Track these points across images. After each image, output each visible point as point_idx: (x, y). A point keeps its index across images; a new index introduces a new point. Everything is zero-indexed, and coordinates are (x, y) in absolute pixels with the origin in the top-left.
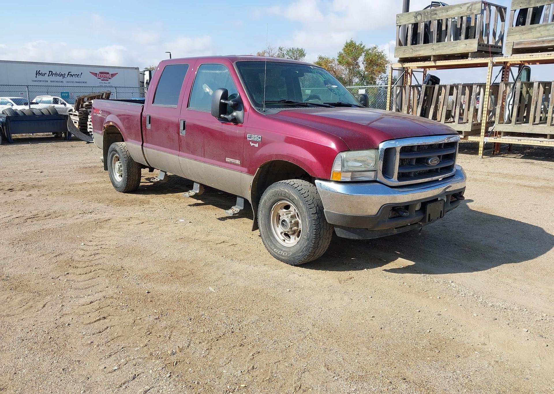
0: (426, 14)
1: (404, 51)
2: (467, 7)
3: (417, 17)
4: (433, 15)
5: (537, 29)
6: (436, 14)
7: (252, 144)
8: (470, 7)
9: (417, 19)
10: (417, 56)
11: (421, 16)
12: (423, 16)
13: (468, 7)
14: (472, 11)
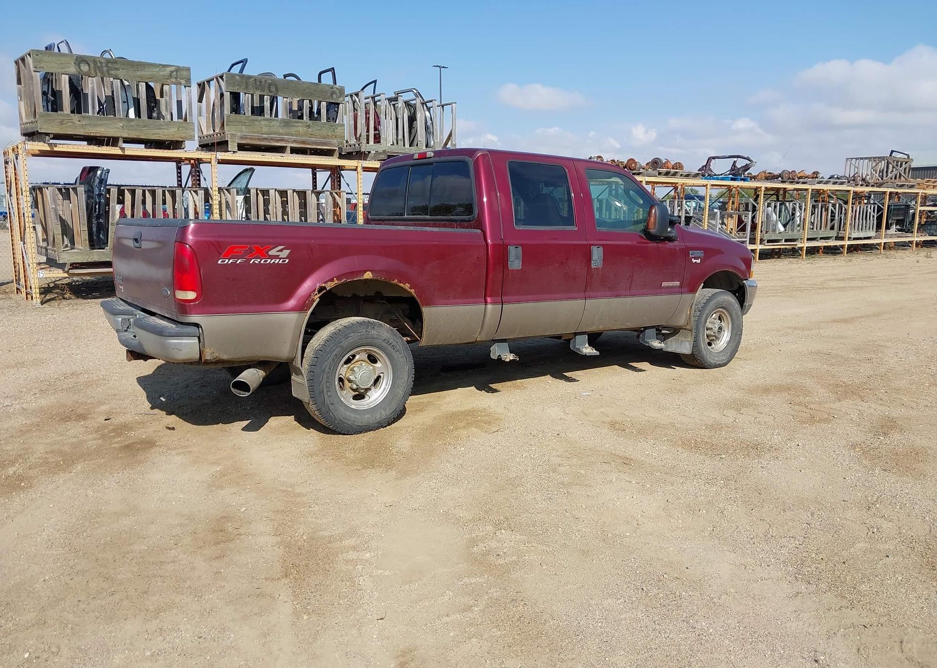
0: (99, 65)
1: (62, 122)
2: (170, 71)
3: (79, 67)
4: (112, 70)
5: (261, 122)
6: (117, 69)
7: (694, 261)
8: (175, 73)
9: (81, 70)
10: (92, 135)
11: (89, 65)
12: (92, 65)
13: (172, 72)
14: (178, 80)
